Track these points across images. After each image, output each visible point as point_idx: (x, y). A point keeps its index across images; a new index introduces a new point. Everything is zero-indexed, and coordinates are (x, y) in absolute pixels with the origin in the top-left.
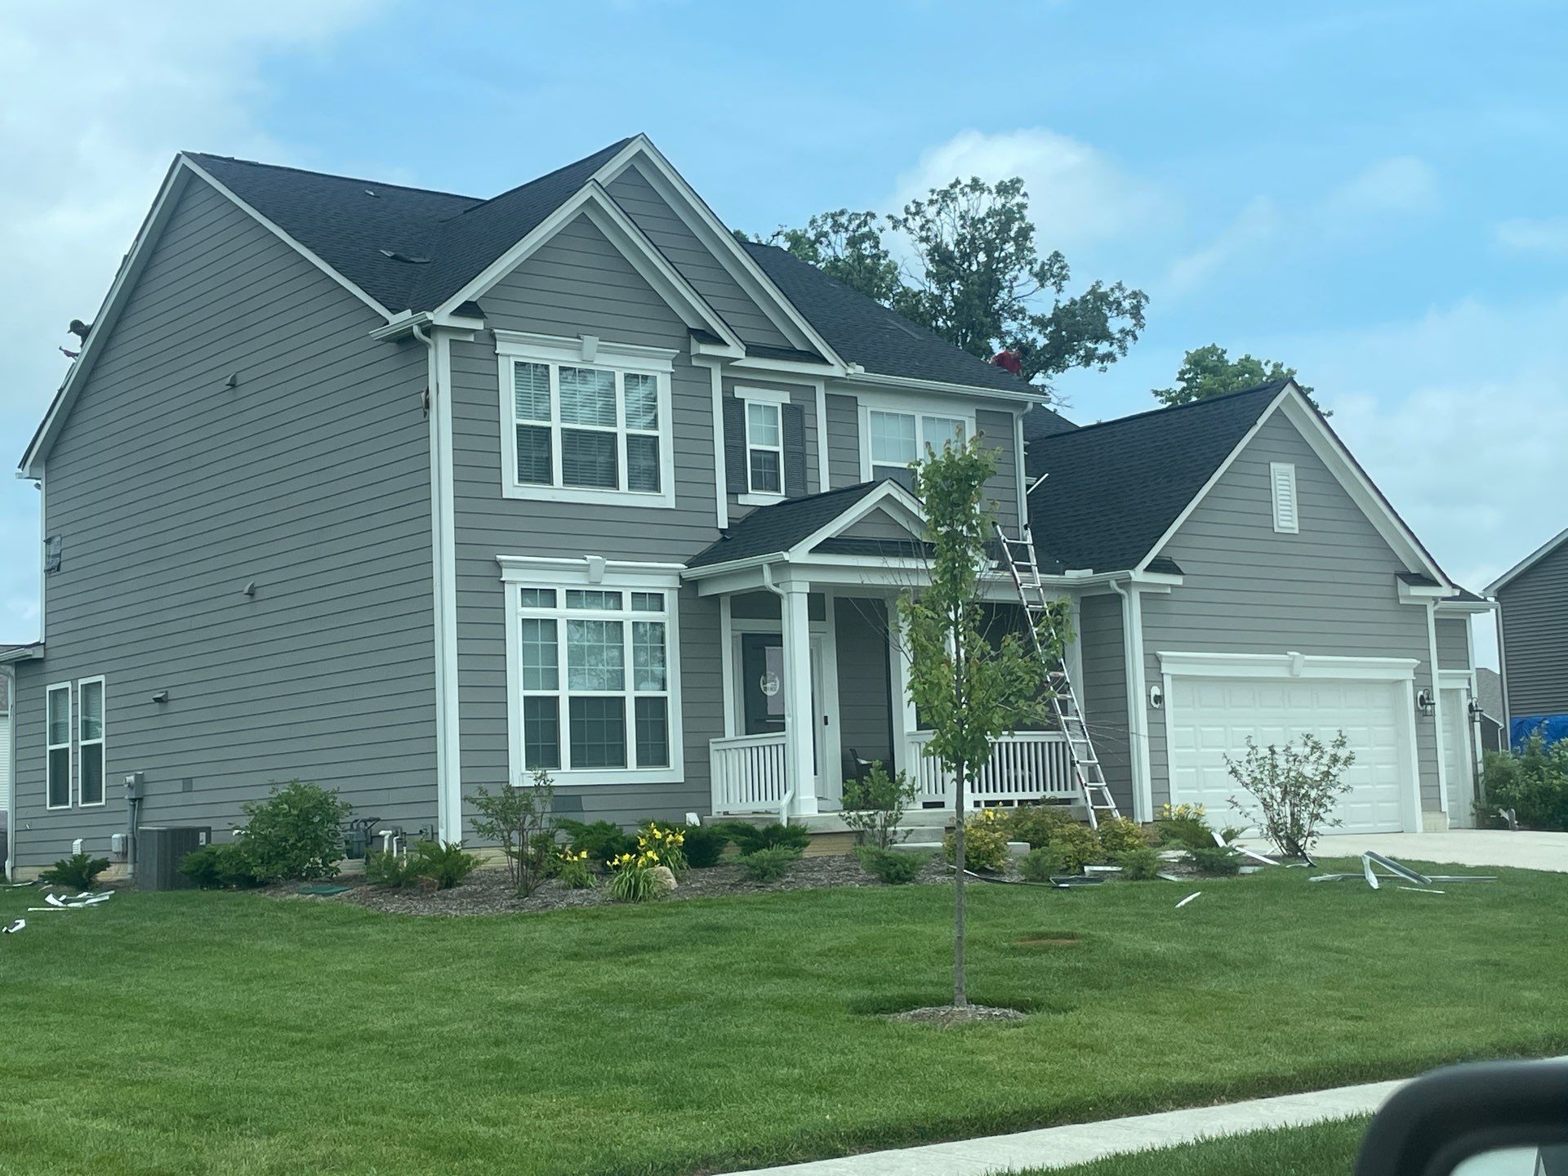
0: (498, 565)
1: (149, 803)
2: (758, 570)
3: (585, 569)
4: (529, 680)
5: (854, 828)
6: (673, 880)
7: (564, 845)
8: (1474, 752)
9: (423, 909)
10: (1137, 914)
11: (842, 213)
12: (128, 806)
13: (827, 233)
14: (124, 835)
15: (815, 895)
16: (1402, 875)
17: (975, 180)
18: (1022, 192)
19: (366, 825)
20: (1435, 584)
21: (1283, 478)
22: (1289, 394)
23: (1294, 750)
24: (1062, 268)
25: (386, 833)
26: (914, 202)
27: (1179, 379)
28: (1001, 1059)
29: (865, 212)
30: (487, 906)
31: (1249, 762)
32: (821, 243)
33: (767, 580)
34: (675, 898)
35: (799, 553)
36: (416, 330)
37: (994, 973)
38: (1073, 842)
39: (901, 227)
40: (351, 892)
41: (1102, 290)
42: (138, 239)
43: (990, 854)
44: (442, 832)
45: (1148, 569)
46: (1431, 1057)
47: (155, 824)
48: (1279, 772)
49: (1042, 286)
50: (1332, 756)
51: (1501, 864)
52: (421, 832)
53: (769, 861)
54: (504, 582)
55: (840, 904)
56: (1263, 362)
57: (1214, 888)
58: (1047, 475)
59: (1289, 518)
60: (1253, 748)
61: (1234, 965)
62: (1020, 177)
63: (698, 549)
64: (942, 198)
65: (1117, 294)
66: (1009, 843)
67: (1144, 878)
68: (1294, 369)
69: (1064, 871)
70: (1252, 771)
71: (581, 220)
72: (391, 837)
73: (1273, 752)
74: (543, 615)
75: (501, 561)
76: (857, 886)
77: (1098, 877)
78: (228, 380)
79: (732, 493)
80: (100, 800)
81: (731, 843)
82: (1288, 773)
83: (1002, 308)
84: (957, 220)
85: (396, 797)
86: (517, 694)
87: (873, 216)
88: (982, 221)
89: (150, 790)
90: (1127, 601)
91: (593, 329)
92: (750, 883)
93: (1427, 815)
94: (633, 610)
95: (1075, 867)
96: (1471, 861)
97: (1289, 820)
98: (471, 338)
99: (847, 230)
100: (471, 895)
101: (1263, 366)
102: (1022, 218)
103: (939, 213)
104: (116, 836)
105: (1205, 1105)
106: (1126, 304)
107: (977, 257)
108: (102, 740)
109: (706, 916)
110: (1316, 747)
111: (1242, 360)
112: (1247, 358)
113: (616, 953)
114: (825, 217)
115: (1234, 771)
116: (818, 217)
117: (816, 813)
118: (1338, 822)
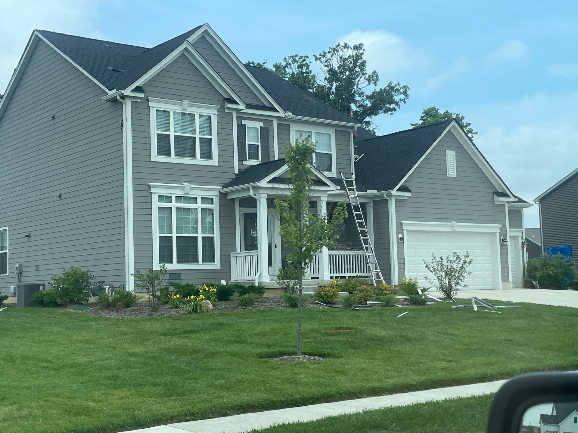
0: (149, 187)
1: (24, 274)
2: (248, 189)
3: (183, 188)
4: (161, 230)
5: (281, 286)
6: (211, 306)
7: (172, 292)
8: (523, 260)
9: (116, 315)
10: (381, 320)
11: (296, 56)
12: (16, 275)
13: (290, 63)
14: (15, 286)
15: (263, 311)
16: (486, 306)
17: (346, 44)
18: (363, 49)
19: (100, 284)
20: (509, 196)
21: (451, 156)
22: (454, 125)
23: (450, 259)
24: (377, 77)
25: (107, 287)
26: (323, 52)
27: (421, 120)
28: (306, 377)
29: (305, 56)
30: (140, 315)
31: (432, 263)
32: (288, 67)
33: (251, 193)
34: (211, 312)
35: (263, 183)
36: (118, 97)
37: (317, 342)
38: (363, 292)
39: (318, 60)
40: (91, 309)
41: (392, 85)
42: (20, 63)
43: (332, 296)
44: (127, 287)
45: (398, 190)
46: (472, 377)
47: (24, 282)
48: (444, 267)
49: (369, 84)
50: (464, 261)
51: (526, 302)
52: (119, 286)
53: (248, 299)
54: (151, 193)
55: (271, 316)
56: (453, 114)
57: (414, 310)
58: (363, 155)
59: (453, 171)
60: (435, 257)
61: (409, 340)
62: (362, 43)
63: (227, 181)
64: (333, 51)
65: (398, 87)
66: (339, 293)
67: (389, 306)
68: (464, 116)
69: (360, 303)
70: (434, 266)
71: (183, 56)
72: (109, 288)
73: (442, 259)
74: (166, 205)
75: (150, 185)
76: (280, 308)
77: (372, 306)
78: (52, 116)
79: (240, 160)
80: (6, 273)
81: (236, 292)
82: (447, 267)
83: (355, 92)
84: (339, 59)
85: (111, 273)
86: (156, 235)
87: (308, 57)
88: (347, 59)
89: (24, 270)
90: (390, 202)
91: (186, 97)
92: (240, 307)
93: (504, 283)
94: (201, 204)
95: (364, 302)
96: (515, 300)
97: (447, 285)
98: (139, 101)
99: (298, 62)
100: (135, 310)
101: (453, 115)
102: (362, 58)
103: (332, 56)
104: (12, 287)
105: (379, 396)
106: (401, 90)
107: (345, 73)
108: (7, 251)
109: (220, 319)
110: (458, 257)
111: (444, 112)
112: (447, 112)
113: (179, 334)
114: (290, 57)
115: (427, 266)
116: (287, 57)
117: (269, 281)
118: (466, 286)
